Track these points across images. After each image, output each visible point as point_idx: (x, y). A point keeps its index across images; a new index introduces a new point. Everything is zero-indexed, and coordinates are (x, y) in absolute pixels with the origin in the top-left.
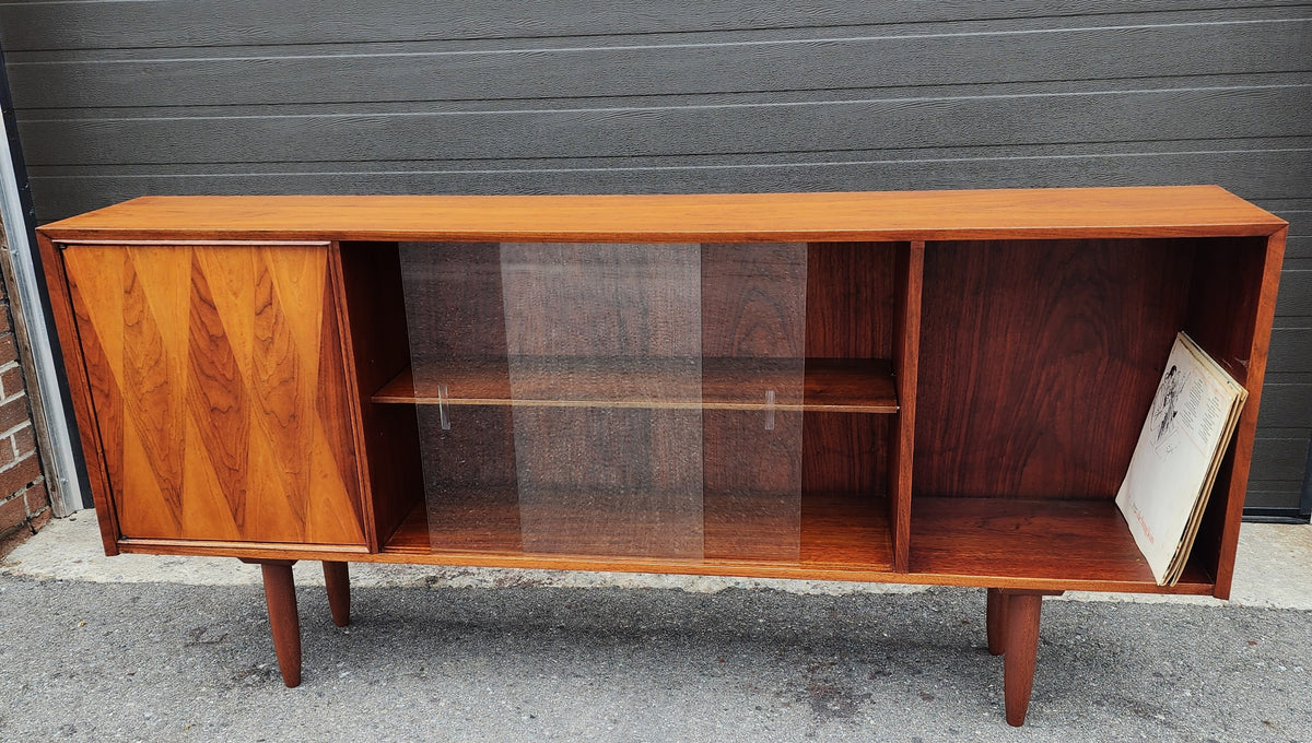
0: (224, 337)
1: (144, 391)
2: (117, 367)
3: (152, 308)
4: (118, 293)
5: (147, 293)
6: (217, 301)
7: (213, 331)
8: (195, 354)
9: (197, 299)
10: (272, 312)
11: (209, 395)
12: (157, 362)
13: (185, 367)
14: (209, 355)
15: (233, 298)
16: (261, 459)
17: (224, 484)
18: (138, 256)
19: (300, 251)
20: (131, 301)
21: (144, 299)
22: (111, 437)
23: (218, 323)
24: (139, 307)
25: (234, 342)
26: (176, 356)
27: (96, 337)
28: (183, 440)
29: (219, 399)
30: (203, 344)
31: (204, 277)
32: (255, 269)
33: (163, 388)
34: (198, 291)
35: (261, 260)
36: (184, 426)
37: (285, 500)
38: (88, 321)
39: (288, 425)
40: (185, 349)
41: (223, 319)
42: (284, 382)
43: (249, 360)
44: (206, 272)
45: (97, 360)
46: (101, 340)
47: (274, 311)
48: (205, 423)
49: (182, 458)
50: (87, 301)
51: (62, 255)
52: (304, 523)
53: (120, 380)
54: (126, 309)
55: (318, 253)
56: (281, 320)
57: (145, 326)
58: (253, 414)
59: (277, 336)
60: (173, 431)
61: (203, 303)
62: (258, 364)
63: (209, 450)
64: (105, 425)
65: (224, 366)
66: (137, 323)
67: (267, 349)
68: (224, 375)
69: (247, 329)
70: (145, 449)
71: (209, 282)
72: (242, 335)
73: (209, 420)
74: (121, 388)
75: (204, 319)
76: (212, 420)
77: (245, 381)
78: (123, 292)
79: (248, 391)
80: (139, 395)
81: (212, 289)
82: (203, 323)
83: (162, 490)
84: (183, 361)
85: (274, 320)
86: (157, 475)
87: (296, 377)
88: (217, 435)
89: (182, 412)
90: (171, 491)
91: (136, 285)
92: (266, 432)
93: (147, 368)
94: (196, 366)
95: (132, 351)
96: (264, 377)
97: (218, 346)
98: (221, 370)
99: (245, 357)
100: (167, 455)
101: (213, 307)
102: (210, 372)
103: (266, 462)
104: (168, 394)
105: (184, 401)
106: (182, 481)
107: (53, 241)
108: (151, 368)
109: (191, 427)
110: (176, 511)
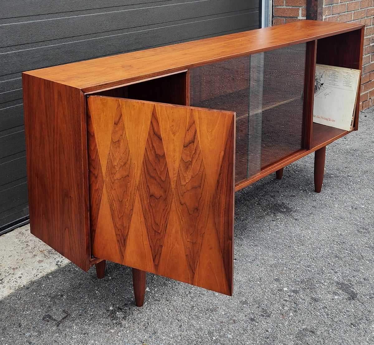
0: (164, 156)
1: (115, 178)
3: (127, 134)
4: (111, 124)
5: (126, 126)
6: (163, 136)
7: (158, 152)
8: (146, 162)
9: (152, 133)
10: (193, 147)
11: (150, 187)
12: (125, 164)
13: (139, 169)
14: (153, 165)
15: (172, 136)
16: (174, 230)
17: (150, 239)
18: (124, 105)
20: (117, 129)
21: (123, 128)
22: (94, 200)
23: (162, 148)
24: (121, 132)
25: (169, 160)
26: (136, 163)
27: (96, 145)
28: (132, 210)
29: (156, 190)
30: (151, 158)
31: (158, 122)
32: (188, 122)
33: (125, 180)
34: (153, 129)
36: (134, 202)
37: (184, 257)
38: (93, 136)
39: (192, 214)
40: (141, 159)
41: (165, 147)
42: (194, 188)
43: (176, 172)
44: (160, 120)
45: (94, 157)
46: (98, 147)
47: (195, 145)
48: (145, 202)
49: (130, 219)
50: (94, 125)
52: (194, 273)
53: (104, 170)
54: (114, 133)
56: (198, 152)
57: (122, 144)
58: (173, 205)
59: (194, 161)
60: (127, 204)
61: (155, 136)
62: (181, 175)
63: (145, 219)
64: (93, 193)
65: (161, 172)
66: (118, 141)
67: (187, 167)
68: (161, 178)
69: (178, 156)
70: (111, 210)
71: (160, 124)
72: (174, 157)
73: (148, 201)
74: (104, 175)
75: (154, 145)
76: (150, 202)
77: (172, 183)
78: (113, 123)
79: (173, 189)
80: (113, 181)
81: (161, 129)
82: (153, 146)
83: (116, 235)
84: (139, 165)
85: (194, 152)
86: (115, 226)
87: (202, 186)
88: (151, 210)
89: (134, 194)
90: (121, 237)
91: (121, 120)
92: (180, 215)
93: (119, 166)
94: (145, 169)
95: (113, 156)
96: (183, 183)
97: (159, 161)
98: (159, 174)
99: (174, 170)
100: (122, 216)
101: (160, 139)
102: (153, 175)
103: (177, 232)
104: (128, 182)
105: (136, 188)
106: (128, 232)
107: (85, 94)
108: (121, 166)
109: (138, 204)
110: (122, 248)
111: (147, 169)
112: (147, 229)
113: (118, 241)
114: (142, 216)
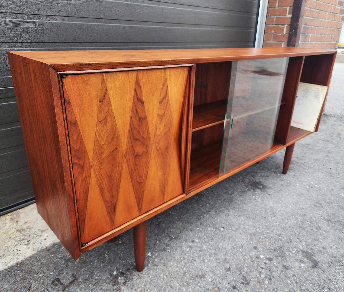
0: (146, 117)
1: (103, 157)
2: (90, 146)
3: (113, 108)
4: (96, 103)
5: (112, 101)
6: (145, 99)
7: (142, 115)
8: (132, 129)
9: (136, 99)
10: (165, 101)
11: (135, 149)
12: (112, 139)
13: (126, 137)
14: (138, 128)
15: (151, 96)
16: (152, 173)
17: (136, 192)
18: (109, 78)
19: (180, 70)
20: (103, 106)
21: (110, 104)
22: (82, 190)
23: (144, 111)
24: (107, 108)
25: (149, 118)
26: (123, 134)
27: (80, 132)
28: (120, 177)
29: (139, 149)
30: (136, 123)
31: (140, 88)
32: (162, 81)
33: (113, 154)
34: (137, 96)
35: (165, 74)
36: (122, 169)
37: (159, 188)
38: (75, 124)
39: (164, 154)
40: (127, 127)
41: (146, 108)
42: (166, 134)
43: (154, 127)
44: (142, 85)
45: (78, 147)
46: (82, 134)
47: (167, 99)
48: (131, 164)
49: (118, 187)
50: (76, 110)
51: (62, 82)
52: (164, 195)
53: (91, 154)
54: (100, 112)
55: (186, 70)
56: (168, 104)
57: (109, 120)
58: (152, 153)
59: (166, 112)
60: (116, 175)
61: (138, 101)
62: (158, 127)
63: (131, 178)
64: (79, 185)
65: (143, 132)
66: (105, 119)
67: (162, 119)
68: (143, 137)
69: (155, 111)
70: (100, 190)
71: (142, 89)
72: (153, 114)
73: (134, 162)
74: (91, 160)
75: (138, 110)
76: (135, 162)
77: (151, 137)
78: (98, 102)
79: (152, 142)
80: (101, 160)
81: (143, 93)
82: (137, 112)
83: (106, 208)
84: (126, 134)
85: (166, 105)
86: (105, 201)
87: (170, 130)
88: (136, 168)
89: (122, 162)
90: (111, 207)
91: (106, 96)
92: (156, 159)
93: (107, 144)
94: (131, 136)
95: (100, 136)
96: (159, 133)
97: (142, 123)
98: (142, 135)
99: (153, 126)
100: (111, 188)
101: (142, 103)
102: (137, 137)
103: (154, 173)
104: (116, 155)
105: (123, 156)
106: (117, 199)
107: (59, 73)
108: (109, 143)
109: (125, 169)
110: (112, 216)
111: (132, 134)
112: (133, 186)
113: (108, 212)
114: (129, 177)
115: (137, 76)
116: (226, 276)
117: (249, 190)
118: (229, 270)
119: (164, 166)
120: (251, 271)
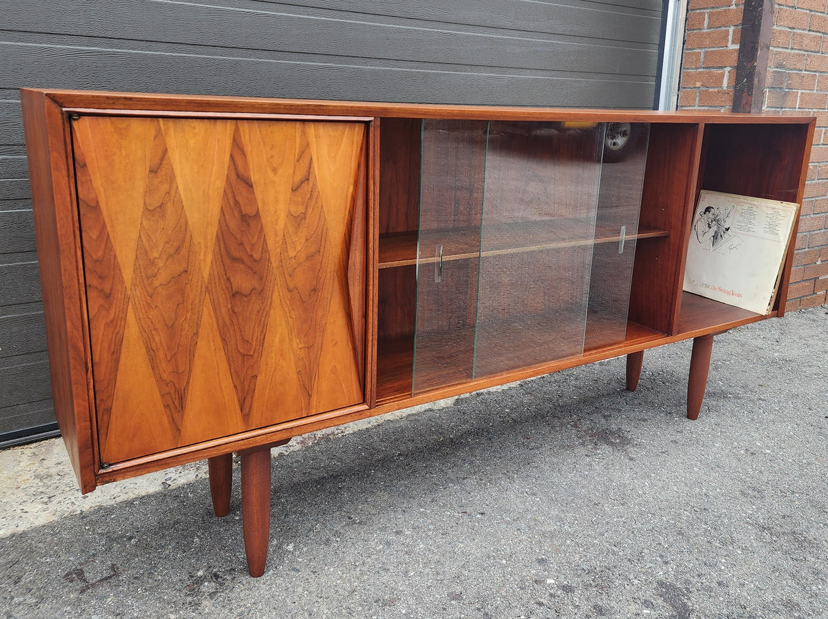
0: (257, 215)
1: (157, 283)
2: (126, 257)
3: (181, 188)
4: (141, 173)
5: (177, 172)
6: (254, 177)
7: (248, 210)
8: (224, 236)
9: (233, 176)
10: (306, 188)
11: (232, 280)
12: (178, 250)
13: (210, 251)
14: (238, 236)
15: (272, 175)
16: (277, 340)
17: (235, 374)
18: (172, 129)
19: (341, 127)
20: (156, 181)
21: (171, 178)
22: (106, 345)
23: (253, 201)
24: (165, 187)
25: (266, 219)
26: (202, 242)
27: (104, 226)
28: (196, 334)
29: (242, 281)
30: (233, 224)
31: (244, 154)
32: (297, 146)
33: (180, 281)
34: (236, 169)
35: (304, 133)
36: (200, 317)
37: (295, 376)
38: (96, 208)
39: (308, 301)
40: (213, 230)
41: (259, 196)
42: (310, 257)
43: (280, 238)
44: (248, 149)
45: (100, 254)
46: (109, 229)
47: (311, 185)
48: (223, 310)
49: (191, 354)
50: (98, 182)
51: (71, 127)
52: (310, 396)
53: (128, 274)
54: (149, 192)
55: (357, 129)
56: (315, 195)
57: (170, 209)
58: (276, 294)
59: (310, 210)
60: (186, 326)
61: (239, 180)
62: (288, 240)
63: (224, 340)
64: (99, 331)
65: (253, 245)
66: (160, 207)
67: (299, 225)
68: (252, 256)
69: (282, 206)
70: (148, 352)
71: (249, 158)
72: (276, 212)
73: (229, 306)
74: (128, 284)
75: (239, 199)
76: (232, 307)
77: (273, 260)
78: (147, 171)
79: (275, 270)
80: (150, 290)
81: (251, 166)
82: (236, 202)
83: (162, 396)
84: (209, 244)
85: (309, 196)
86: (160, 380)
87: (322, 250)
88: (235, 322)
89: (200, 302)
90: (173, 397)
91: (165, 162)
92: (287, 310)
93: (165, 257)
94: (222, 249)
95: (149, 238)
96: (292, 253)
97: (249, 225)
98: (249, 251)
99: (276, 235)
100: (175, 354)
101: (249, 185)
102: (236, 254)
103: (282, 341)
104: (186, 284)
105: (204, 289)
106: (189, 380)
107: (64, 109)
108: (170, 256)
109: (208, 318)
110: (176, 416)
111: (226, 247)
112: (228, 359)
113: (167, 406)
114: (218, 339)
115: (237, 130)
116: (444, 609)
117: (583, 444)
118: (457, 597)
119: (309, 328)
120: (509, 606)
